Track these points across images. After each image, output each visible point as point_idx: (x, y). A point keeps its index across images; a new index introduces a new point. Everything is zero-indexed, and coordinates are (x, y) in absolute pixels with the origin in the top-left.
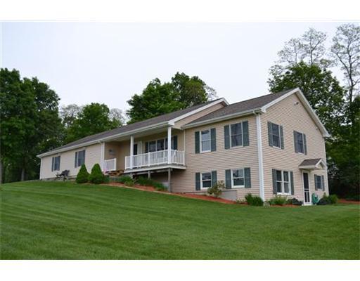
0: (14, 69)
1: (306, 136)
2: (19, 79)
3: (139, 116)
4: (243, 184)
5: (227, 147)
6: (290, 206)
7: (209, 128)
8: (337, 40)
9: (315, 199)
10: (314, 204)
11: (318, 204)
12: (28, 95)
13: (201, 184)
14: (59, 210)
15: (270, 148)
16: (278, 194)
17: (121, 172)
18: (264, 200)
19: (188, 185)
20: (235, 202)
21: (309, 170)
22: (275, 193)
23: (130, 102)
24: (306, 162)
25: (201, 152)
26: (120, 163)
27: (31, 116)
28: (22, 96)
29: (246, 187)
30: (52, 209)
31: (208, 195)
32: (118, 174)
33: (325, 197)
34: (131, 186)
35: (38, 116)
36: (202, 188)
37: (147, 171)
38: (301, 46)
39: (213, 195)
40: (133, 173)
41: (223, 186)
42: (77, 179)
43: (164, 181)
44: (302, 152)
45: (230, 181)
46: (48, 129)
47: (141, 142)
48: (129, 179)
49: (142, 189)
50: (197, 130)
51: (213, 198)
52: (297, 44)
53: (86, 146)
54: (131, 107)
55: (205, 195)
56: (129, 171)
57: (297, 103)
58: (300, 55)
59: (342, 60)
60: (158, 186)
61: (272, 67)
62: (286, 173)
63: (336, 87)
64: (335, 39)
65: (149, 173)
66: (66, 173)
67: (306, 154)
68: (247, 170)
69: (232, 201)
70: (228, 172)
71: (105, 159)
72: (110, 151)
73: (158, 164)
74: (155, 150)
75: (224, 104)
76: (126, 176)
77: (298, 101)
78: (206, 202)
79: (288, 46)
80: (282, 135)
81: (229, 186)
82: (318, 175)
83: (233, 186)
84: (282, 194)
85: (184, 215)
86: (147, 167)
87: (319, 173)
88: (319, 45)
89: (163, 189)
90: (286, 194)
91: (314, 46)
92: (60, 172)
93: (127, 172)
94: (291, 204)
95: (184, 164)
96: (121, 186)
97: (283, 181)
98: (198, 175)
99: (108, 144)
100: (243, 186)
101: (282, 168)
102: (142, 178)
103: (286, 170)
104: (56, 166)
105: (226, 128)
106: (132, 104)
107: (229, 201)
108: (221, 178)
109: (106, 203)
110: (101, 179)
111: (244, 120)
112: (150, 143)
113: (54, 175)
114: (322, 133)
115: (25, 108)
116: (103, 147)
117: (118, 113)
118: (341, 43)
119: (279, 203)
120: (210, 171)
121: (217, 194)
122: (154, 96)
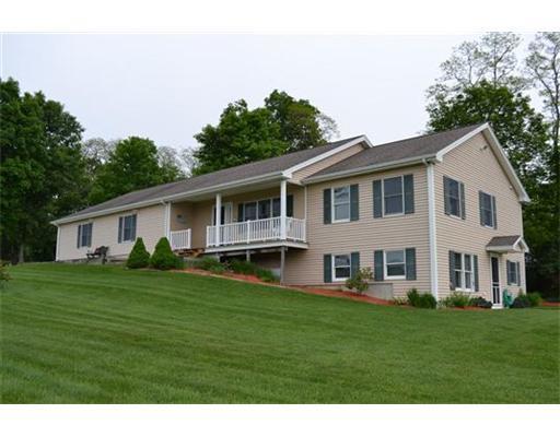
0: (11, 78)
1: (497, 200)
2: (17, 96)
3: (213, 160)
4: (402, 274)
5: (377, 214)
6: (475, 309)
7: (347, 185)
8: (534, 48)
9: (507, 298)
10: (505, 306)
11: (511, 307)
12: (33, 122)
13: (334, 272)
14: (121, 312)
15: (446, 217)
16: (457, 289)
17: (200, 251)
18: (437, 299)
19: (312, 273)
20: (390, 302)
21: (500, 254)
22: (452, 289)
23: (199, 138)
24: (496, 241)
25: (333, 221)
26: (198, 236)
27: (38, 156)
28: (24, 124)
29: (407, 279)
30: (109, 310)
31: (347, 289)
32: (196, 254)
33: (521, 295)
34: (221, 273)
35: (50, 158)
36: (334, 279)
37: (245, 250)
38: (478, 54)
39: (354, 290)
40: (219, 253)
41: (370, 276)
42: (129, 261)
43: (274, 267)
44: (489, 224)
45: (382, 267)
46: (66, 180)
47: (231, 204)
48: (215, 263)
49: (240, 279)
50: (327, 187)
51: (354, 294)
52: (472, 51)
53: (139, 209)
54: (201, 145)
55: (341, 291)
56: (214, 250)
57: (485, 148)
58: (476, 69)
59: (544, 79)
60: (265, 274)
61: (432, 87)
62: (467, 257)
63: (537, 123)
64: (532, 47)
65: (248, 254)
66: (102, 251)
67: (496, 228)
68: (411, 252)
69: (384, 301)
70: (378, 255)
71: (172, 229)
72: (179, 216)
73: (264, 239)
74: (255, 218)
75: (364, 146)
76: (211, 257)
77: (486, 144)
78: (345, 301)
79: (458, 55)
80: (463, 197)
81: (379, 276)
82: (512, 260)
83: (386, 277)
84: (463, 290)
85: (326, 321)
86: (245, 244)
87: (513, 258)
88: (507, 55)
89: (273, 279)
90: (468, 290)
91: (499, 55)
92: (93, 249)
93: (211, 251)
94: (476, 306)
95: (304, 239)
96: (204, 273)
97: (463, 270)
98: (327, 258)
99: (177, 205)
100: (404, 277)
101: (462, 249)
102: (237, 262)
103: (468, 252)
104: (85, 239)
105: (376, 184)
106: (202, 141)
107: (381, 300)
108: (367, 263)
109: (192, 300)
110: (172, 262)
111: (407, 172)
112: (247, 205)
113: (82, 253)
114: (518, 196)
115: (29, 144)
116: (168, 210)
117: (170, 154)
118: (542, 53)
119: (458, 303)
120: (347, 251)
121: (361, 290)
122: (240, 129)
